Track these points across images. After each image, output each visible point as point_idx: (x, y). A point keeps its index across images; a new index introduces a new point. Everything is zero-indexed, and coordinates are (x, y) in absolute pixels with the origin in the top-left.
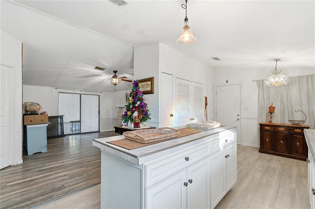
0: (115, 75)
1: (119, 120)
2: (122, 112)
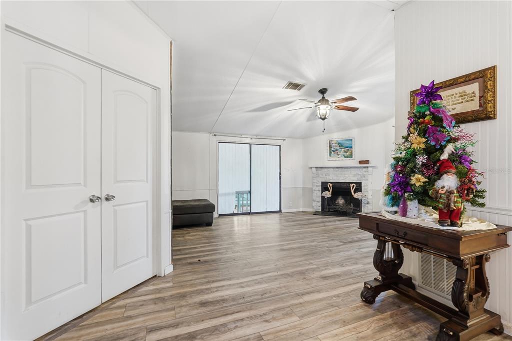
0: (323, 97)
1: (315, 192)
2: (320, 176)
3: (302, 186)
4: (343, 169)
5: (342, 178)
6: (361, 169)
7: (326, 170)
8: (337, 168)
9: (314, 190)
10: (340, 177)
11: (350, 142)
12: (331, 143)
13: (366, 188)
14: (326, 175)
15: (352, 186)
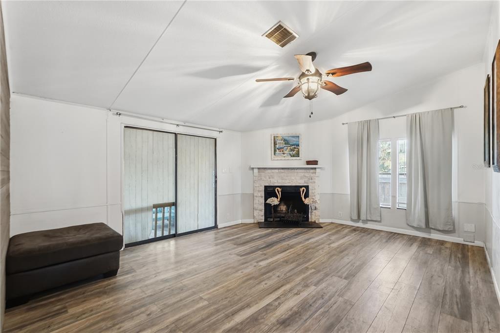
1: (257, 198)
2: (263, 178)
3: (240, 192)
4: (290, 170)
5: (288, 181)
6: (308, 171)
7: (269, 171)
8: (283, 169)
9: (256, 196)
10: (286, 180)
11: (297, 139)
12: (276, 139)
13: (313, 191)
14: (269, 178)
15: (302, 190)
